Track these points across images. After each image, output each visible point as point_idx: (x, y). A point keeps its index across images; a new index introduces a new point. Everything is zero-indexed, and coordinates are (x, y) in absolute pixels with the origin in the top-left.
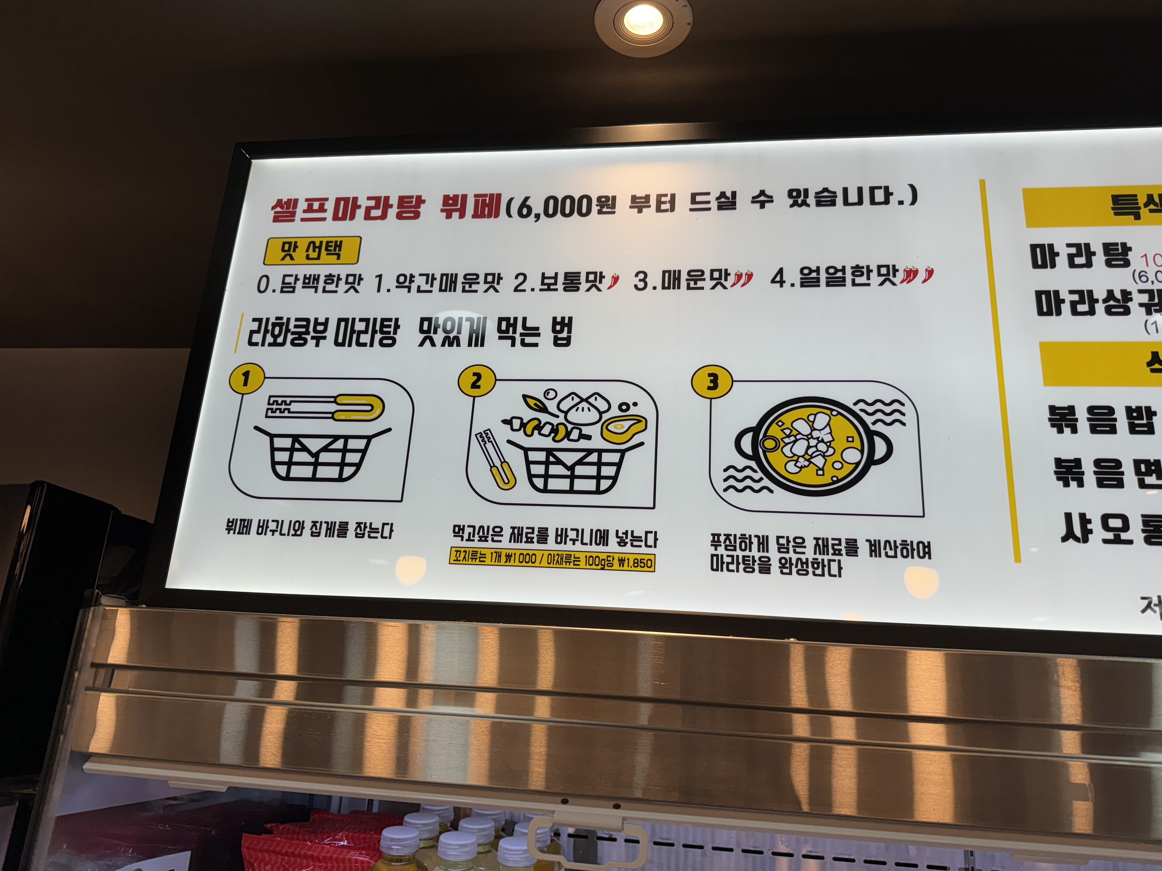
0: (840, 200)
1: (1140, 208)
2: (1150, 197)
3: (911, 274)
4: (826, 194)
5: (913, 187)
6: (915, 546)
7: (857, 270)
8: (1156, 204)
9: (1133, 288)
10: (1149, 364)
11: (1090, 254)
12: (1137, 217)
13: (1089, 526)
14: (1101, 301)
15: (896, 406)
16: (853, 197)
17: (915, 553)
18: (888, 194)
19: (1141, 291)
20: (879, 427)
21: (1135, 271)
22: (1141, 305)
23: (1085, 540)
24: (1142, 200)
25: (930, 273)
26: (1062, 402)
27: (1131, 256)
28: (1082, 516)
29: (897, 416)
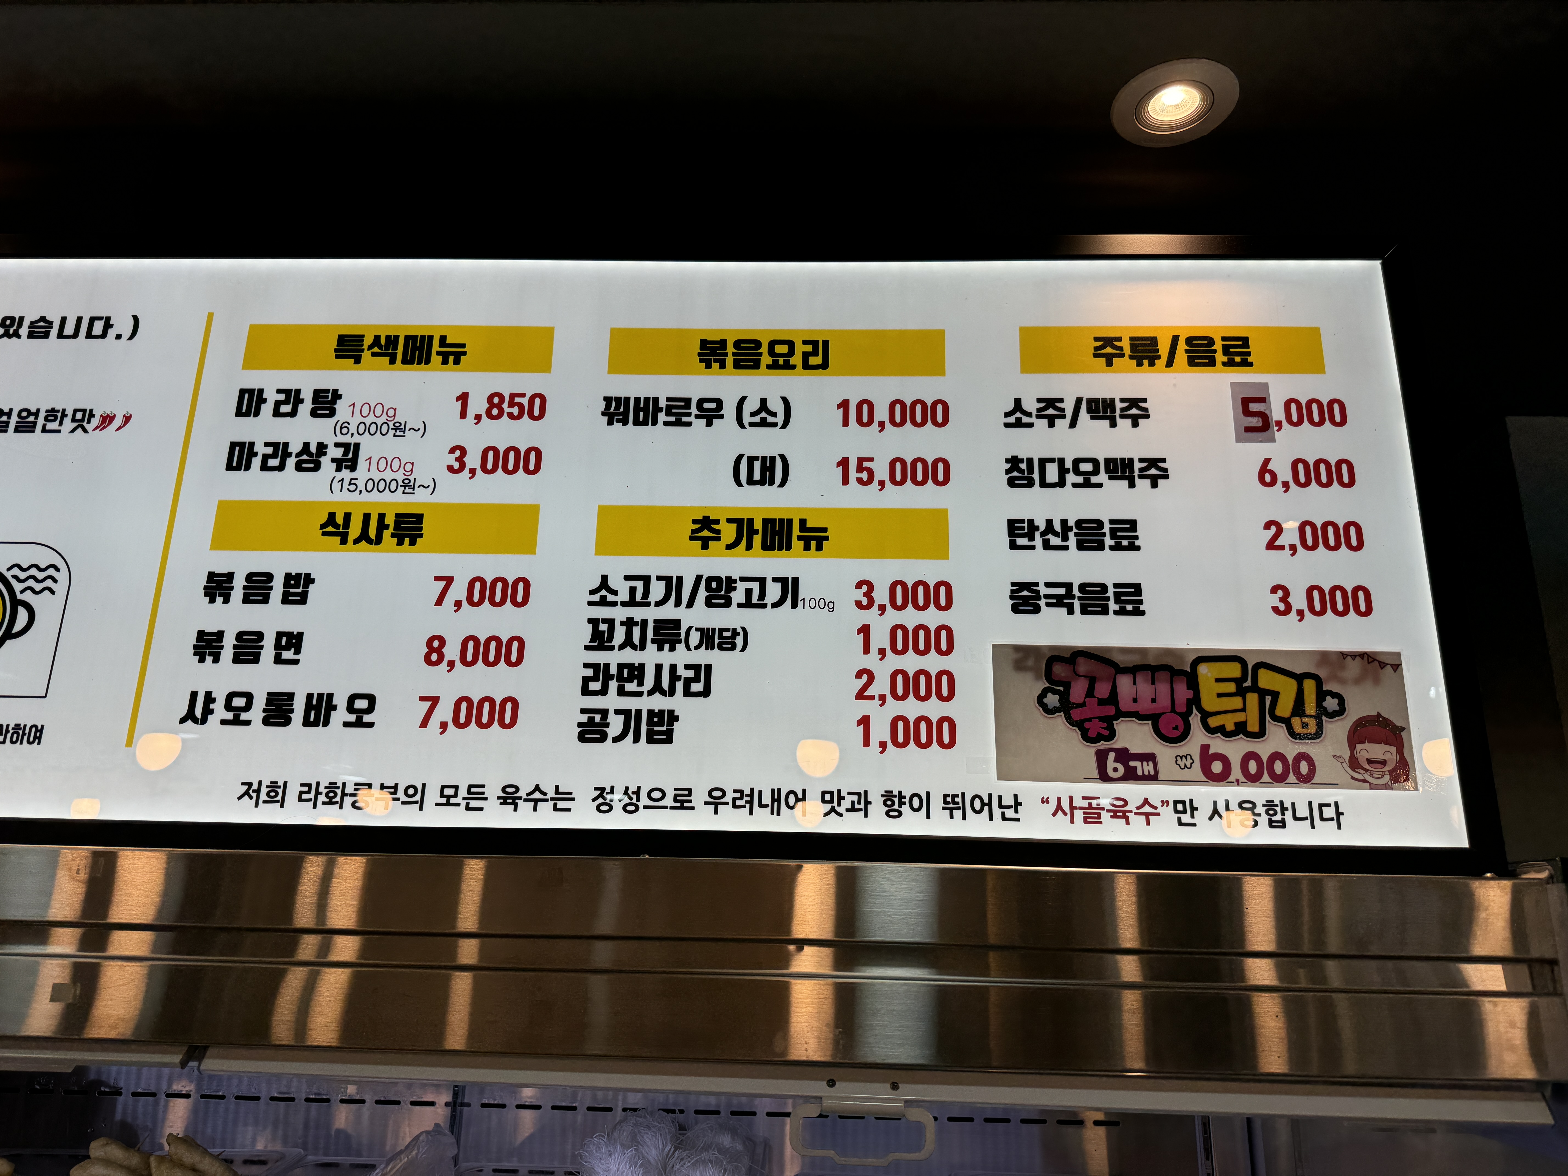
0: (54, 332)
1: (363, 351)
2: (377, 338)
3: (107, 420)
4: (42, 324)
5: (136, 319)
6: (27, 731)
7: (52, 414)
8: (380, 347)
9: (330, 440)
10: (323, 526)
11: (299, 401)
12: (358, 361)
13: (212, 706)
14: (294, 455)
15: (51, 572)
16: (69, 330)
17: (26, 738)
18: (108, 325)
19: (337, 445)
20: (28, 597)
21: (338, 421)
22: (333, 460)
23: (204, 721)
24: (368, 341)
25: (127, 419)
26: (221, 569)
27: (340, 405)
28: (208, 694)
29: (49, 583)
